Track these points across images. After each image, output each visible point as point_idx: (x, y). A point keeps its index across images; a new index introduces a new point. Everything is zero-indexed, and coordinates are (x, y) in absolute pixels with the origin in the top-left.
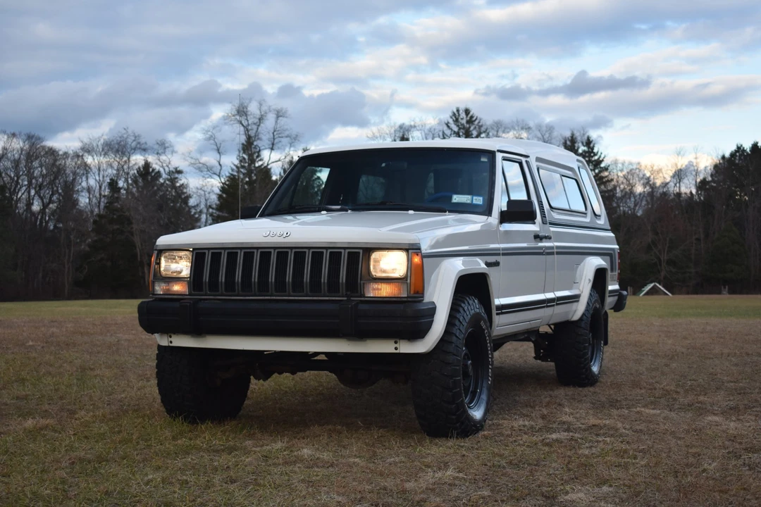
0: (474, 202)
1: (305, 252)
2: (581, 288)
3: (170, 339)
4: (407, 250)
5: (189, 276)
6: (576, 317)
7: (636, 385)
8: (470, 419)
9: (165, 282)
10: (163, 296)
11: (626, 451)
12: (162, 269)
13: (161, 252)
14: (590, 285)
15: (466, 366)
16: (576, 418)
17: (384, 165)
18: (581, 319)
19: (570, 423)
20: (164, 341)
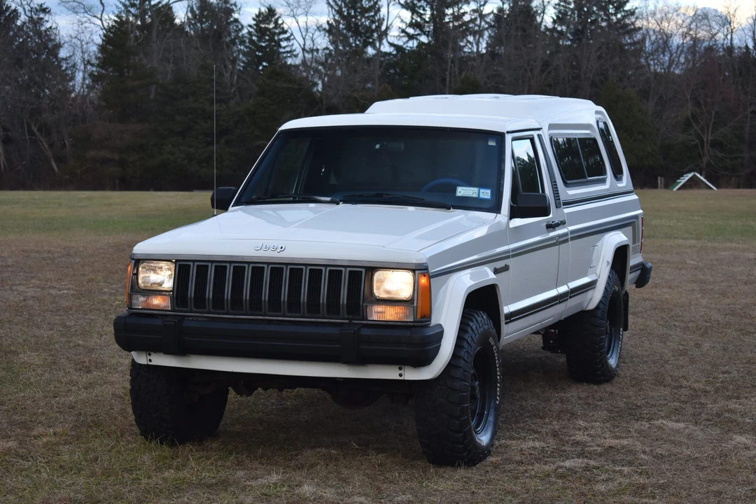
0: (481, 196)
1: (302, 269)
2: (598, 273)
3: (149, 357)
4: (413, 271)
5: (171, 289)
6: (592, 306)
7: (659, 381)
8: (477, 446)
9: (144, 296)
10: (142, 311)
11: (644, 487)
12: (140, 281)
13: (138, 261)
14: (609, 267)
15: (473, 388)
16: (591, 436)
17: (378, 146)
18: (597, 308)
19: (584, 444)
20: (142, 359)
